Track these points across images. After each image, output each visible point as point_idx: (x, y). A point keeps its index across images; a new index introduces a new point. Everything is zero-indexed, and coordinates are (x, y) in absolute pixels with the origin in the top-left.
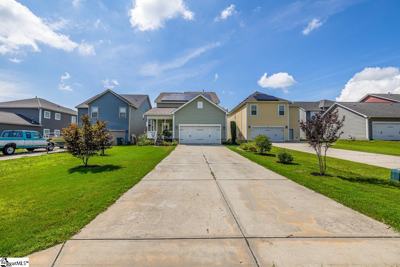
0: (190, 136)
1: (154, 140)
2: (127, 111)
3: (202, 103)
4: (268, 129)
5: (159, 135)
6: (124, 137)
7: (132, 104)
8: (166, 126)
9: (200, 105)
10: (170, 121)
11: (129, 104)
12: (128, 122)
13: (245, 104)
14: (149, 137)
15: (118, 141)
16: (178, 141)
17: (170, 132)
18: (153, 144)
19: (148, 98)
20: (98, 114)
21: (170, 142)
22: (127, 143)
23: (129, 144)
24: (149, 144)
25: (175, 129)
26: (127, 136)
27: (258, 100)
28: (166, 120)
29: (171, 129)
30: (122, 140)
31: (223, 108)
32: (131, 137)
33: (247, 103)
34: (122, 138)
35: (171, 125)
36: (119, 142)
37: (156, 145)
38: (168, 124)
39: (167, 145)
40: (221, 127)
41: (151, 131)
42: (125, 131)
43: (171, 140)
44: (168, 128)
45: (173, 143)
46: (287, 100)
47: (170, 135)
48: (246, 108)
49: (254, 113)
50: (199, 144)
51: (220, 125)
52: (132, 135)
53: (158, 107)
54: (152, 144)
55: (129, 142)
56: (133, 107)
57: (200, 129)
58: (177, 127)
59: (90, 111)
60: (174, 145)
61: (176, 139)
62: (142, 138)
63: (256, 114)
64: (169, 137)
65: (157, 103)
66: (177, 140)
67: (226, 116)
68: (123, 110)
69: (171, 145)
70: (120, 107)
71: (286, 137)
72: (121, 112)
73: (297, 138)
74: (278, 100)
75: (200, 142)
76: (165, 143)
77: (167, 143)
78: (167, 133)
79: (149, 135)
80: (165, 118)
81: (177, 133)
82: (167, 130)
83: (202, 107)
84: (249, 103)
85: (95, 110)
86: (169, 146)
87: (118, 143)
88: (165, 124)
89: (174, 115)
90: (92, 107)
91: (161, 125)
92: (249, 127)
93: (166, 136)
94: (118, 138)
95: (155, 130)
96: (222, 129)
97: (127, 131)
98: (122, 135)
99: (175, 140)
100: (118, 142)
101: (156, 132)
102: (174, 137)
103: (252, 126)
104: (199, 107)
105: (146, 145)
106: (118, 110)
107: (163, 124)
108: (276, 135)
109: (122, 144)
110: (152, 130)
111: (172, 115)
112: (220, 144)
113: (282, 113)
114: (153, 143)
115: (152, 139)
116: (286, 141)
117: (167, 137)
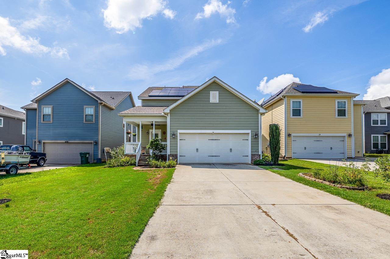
0: (197, 150)
1: (135, 156)
2: (97, 112)
3: (217, 93)
4: (319, 138)
5: (144, 148)
6: (91, 152)
7: (103, 101)
8: (155, 134)
9: (214, 97)
10: (162, 127)
11: (99, 101)
12: (97, 129)
13: (281, 99)
14: (127, 152)
15: (82, 157)
16: (177, 159)
17: (163, 143)
18: (134, 165)
19: (130, 96)
20: (51, 117)
21: (162, 160)
22: (95, 161)
23: (100, 162)
24: (128, 163)
25: (172, 138)
26: (96, 150)
27: (303, 92)
28: (155, 125)
29: (165, 139)
30: (87, 156)
31: (255, 102)
32: (103, 151)
33: (285, 97)
34: (89, 154)
35: (164, 133)
36: (84, 159)
37: (139, 166)
38: (159, 132)
39: (157, 167)
40: (250, 134)
41: (132, 142)
42: (92, 142)
43: (164, 158)
44: (160, 137)
45: (168, 163)
46: (350, 93)
47: (163, 148)
48: (284, 105)
49: (297, 113)
50: (213, 164)
51: (249, 131)
52: (105, 149)
53: (143, 106)
54: (131, 165)
55: (100, 159)
56: (105, 106)
57: (214, 137)
58: (174, 136)
59: (40, 112)
60: (169, 166)
61: (173, 156)
62: (116, 153)
63: (300, 115)
64: (161, 152)
65: (143, 100)
66: (175, 157)
67: (260, 115)
68: (89, 111)
69: (164, 167)
70: (85, 107)
71: (348, 151)
72: (87, 113)
73: (359, 152)
74: (336, 93)
75: (214, 160)
76: (154, 162)
77: (156, 162)
78: (157, 144)
79: (128, 148)
80: (154, 120)
81: (174, 146)
82: (157, 140)
83: (217, 101)
84: (288, 97)
85: (47, 110)
86: (160, 167)
87: (82, 161)
88: (154, 131)
89: (169, 115)
90: (42, 106)
91: (148, 133)
92: (289, 135)
93: (156, 149)
94: (81, 154)
95: (139, 141)
96: (253, 138)
97: (96, 142)
98: (89, 149)
99: (171, 158)
100: (82, 159)
101: (140, 143)
102: (168, 152)
103: (293, 135)
104: (212, 100)
105: (122, 166)
106: (82, 111)
107: (151, 131)
108: (331, 148)
109: (89, 163)
110: (134, 141)
111: (165, 114)
112: (250, 164)
113: (342, 113)
114: (133, 162)
115: (132, 156)
116: (348, 158)
117: (157, 152)
